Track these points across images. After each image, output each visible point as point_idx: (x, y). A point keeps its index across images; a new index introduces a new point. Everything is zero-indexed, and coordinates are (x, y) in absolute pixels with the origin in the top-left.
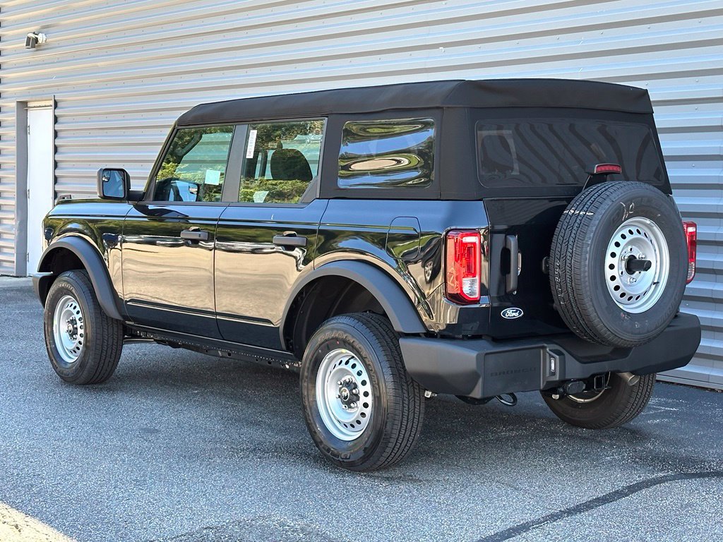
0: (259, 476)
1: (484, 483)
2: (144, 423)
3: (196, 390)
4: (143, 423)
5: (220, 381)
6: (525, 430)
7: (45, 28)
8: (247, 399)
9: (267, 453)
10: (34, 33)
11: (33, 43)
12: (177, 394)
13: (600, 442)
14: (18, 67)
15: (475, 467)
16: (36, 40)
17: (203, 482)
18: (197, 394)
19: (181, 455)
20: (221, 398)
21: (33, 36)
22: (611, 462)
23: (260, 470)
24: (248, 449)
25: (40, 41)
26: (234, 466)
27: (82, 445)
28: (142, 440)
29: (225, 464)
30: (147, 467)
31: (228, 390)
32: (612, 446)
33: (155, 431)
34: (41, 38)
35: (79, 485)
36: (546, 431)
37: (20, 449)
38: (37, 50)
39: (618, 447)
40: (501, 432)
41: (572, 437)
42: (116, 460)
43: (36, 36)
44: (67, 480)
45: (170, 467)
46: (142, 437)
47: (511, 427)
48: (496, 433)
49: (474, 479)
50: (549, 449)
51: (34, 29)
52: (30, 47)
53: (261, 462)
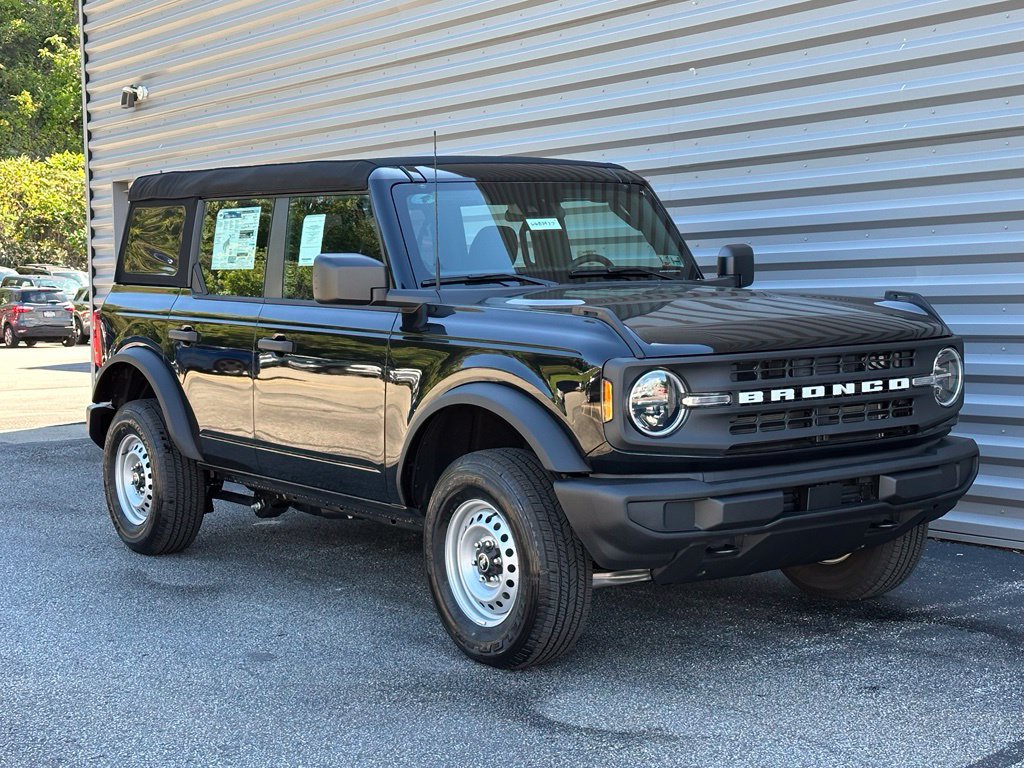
0: (418, 736)
1: (779, 740)
2: (253, 643)
3: (340, 586)
4: (252, 645)
5: (378, 571)
6: (840, 641)
7: (147, 79)
8: (414, 600)
9: (436, 691)
10: (132, 87)
11: (130, 100)
12: (311, 594)
13: (961, 661)
14: (113, 135)
15: (763, 710)
16: (135, 96)
17: (328, 748)
18: (341, 592)
19: (302, 699)
20: (375, 600)
21: (131, 90)
22: (984, 698)
23: (421, 723)
24: (406, 685)
25: (140, 98)
26: (381, 716)
27: (152, 685)
28: (246, 673)
29: (367, 713)
30: (245, 722)
31: (388, 584)
32: (982, 667)
33: (270, 657)
34: (141, 92)
35: (134, 757)
36: (873, 643)
37: (57, 694)
38: (137, 110)
39: (992, 669)
40: (801, 647)
41: (915, 653)
42: (199, 710)
43: (135, 90)
44: (117, 749)
45: (281, 722)
46: (247, 669)
47: (817, 638)
48: (794, 648)
49: (763, 734)
50: (882, 675)
51: (132, 81)
52: (126, 106)
53: (424, 708)
